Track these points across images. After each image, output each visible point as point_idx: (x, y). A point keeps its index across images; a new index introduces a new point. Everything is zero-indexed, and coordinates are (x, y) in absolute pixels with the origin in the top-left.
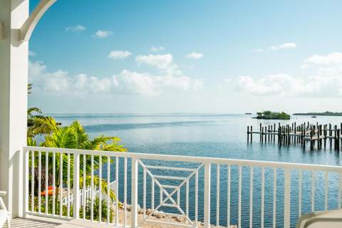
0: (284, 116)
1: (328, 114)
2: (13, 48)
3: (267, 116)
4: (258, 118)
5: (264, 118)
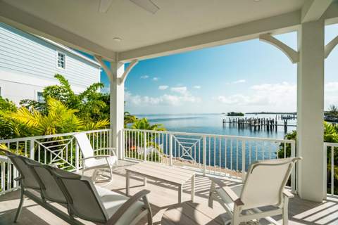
0: (241, 115)
1: (263, 113)
2: (118, 86)
3: (233, 114)
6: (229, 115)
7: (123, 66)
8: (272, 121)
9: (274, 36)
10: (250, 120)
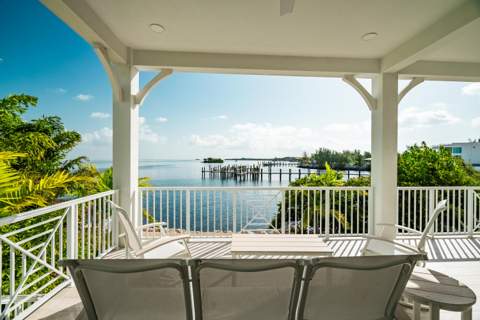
0: (220, 161)
1: (243, 159)
3: (210, 161)
6: (205, 162)
7: (138, 74)
8: (258, 169)
9: (358, 79)
10: (234, 168)
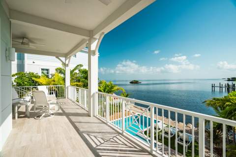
4: (228, 80)
5: (232, 80)
